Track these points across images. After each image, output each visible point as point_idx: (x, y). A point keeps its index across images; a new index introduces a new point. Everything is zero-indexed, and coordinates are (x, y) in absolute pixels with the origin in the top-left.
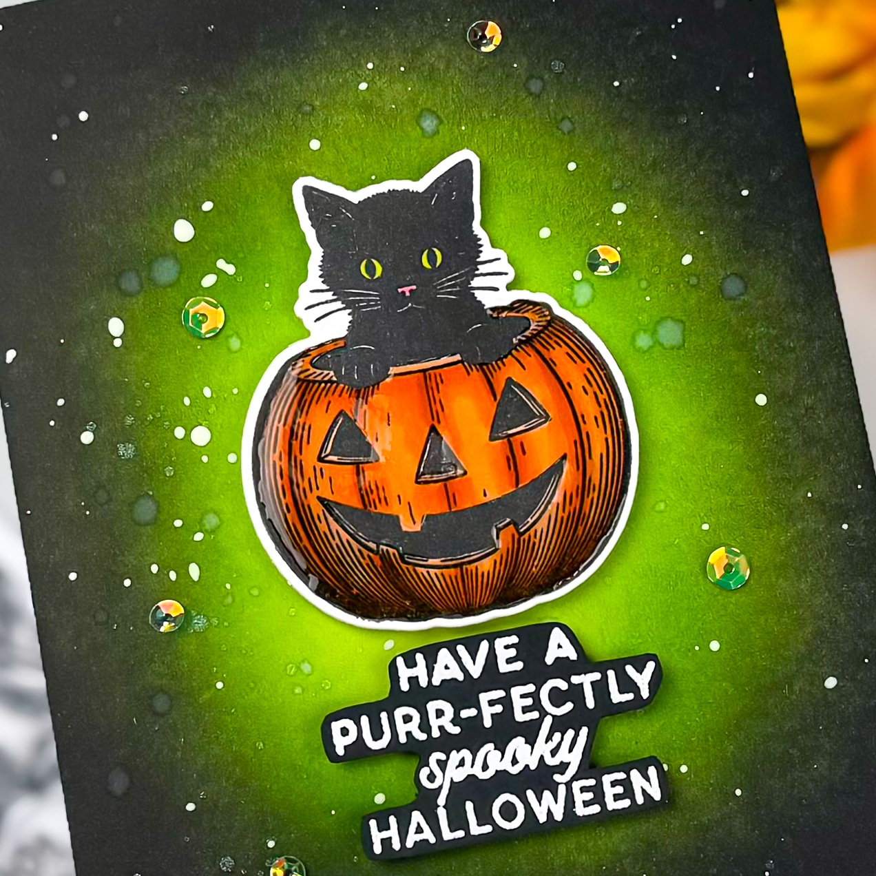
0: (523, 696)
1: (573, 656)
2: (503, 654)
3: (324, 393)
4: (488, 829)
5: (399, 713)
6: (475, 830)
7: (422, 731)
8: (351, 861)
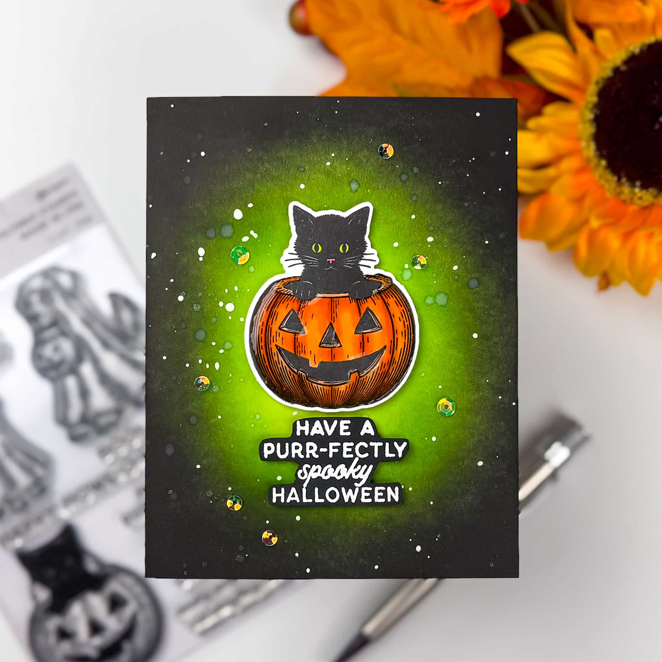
0: (348, 447)
1: (373, 433)
2: (343, 427)
3: (287, 299)
4: (322, 501)
5: (294, 444)
6: (317, 500)
7: (302, 454)
8: (262, 502)
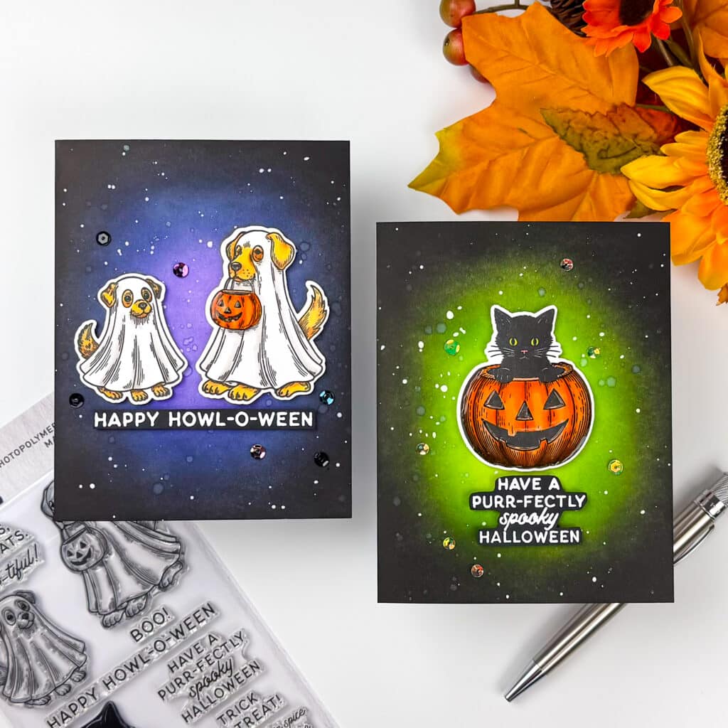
0: (539, 499)
1: (558, 488)
2: (535, 484)
3: (490, 382)
4: (519, 541)
5: (496, 497)
6: (515, 541)
7: (503, 505)
8: (471, 543)
